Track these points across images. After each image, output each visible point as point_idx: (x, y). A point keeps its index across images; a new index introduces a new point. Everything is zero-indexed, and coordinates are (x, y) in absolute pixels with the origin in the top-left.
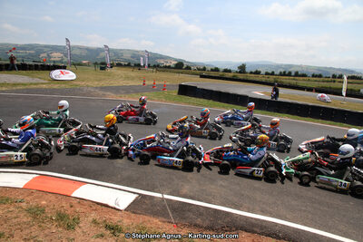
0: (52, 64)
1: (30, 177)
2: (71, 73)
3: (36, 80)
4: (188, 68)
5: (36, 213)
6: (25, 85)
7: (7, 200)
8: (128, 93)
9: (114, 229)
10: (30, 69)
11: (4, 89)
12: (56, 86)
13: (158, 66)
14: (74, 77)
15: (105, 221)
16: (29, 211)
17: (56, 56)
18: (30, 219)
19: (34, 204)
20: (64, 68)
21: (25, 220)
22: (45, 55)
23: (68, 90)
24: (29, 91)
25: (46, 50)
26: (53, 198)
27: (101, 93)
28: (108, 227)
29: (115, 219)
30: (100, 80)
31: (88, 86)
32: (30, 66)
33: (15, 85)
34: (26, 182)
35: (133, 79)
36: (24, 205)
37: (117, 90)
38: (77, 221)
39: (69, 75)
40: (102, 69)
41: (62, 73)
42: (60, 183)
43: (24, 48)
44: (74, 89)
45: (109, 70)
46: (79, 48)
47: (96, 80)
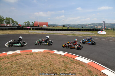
0: (98, 29)
1: (89, 61)
2: (105, 32)
3: (93, 34)
5: (90, 72)
6: (90, 35)
7: (83, 65)
10: (92, 31)
11: (85, 36)
12: (99, 36)
14: (105, 33)
16: (88, 71)
17: (99, 27)
18: (88, 73)
19: (90, 69)
20: (102, 30)
22: (96, 26)
25: (96, 25)
31: (110, 37)
32: (92, 29)
33: (88, 35)
36: (87, 68)
39: (104, 33)
43: (90, 25)
44: (105, 37)
46: (108, 24)
47: (114, 35)
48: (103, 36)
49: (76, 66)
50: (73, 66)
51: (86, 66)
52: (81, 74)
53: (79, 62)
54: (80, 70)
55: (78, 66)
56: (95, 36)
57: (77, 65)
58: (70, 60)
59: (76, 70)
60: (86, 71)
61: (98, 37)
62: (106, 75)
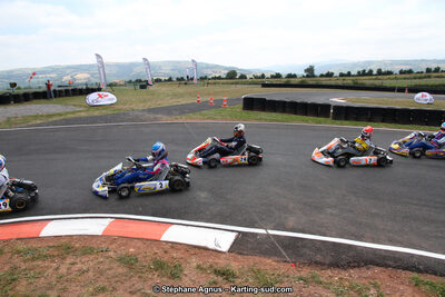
1: (107, 222)
2: (111, 96)
3: (70, 108)
4: (243, 77)
5: (129, 262)
6: (60, 115)
7: (92, 250)
8: (182, 113)
9: (226, 274)
11: (38, 122)
12: (96, 113)
13: (206, 78)
14: (115, 101)
15: (211, 266)
16: (120, 260)
18: (125, 269)
19: (123, 253)
20: (99, 90)
21: (120, 270)
22: (68, 78)
23: (111, 116)
24: (68, 122)
26: (139, 244)
27: (152, 116)
28: (217, 272)
29: (221, 263)
30: (144, 101)
31: (133, 110)
33: (49, 116)
34: (104, 228)
35: (182, 95)
36: (111, 254)
37: (169, 110)
38: (178, 268)
40: (143, 87)
41: (100, 96)
42: (143, 225)
44: (118, 114)
45: (151, 88)
47: (140, 102)
48: (109, 113)
49: (63, 270)
50: (50, 270)
51: (104, 246)
52: (103, 290)
53: (66, 246)
54: (91, 274)
55: (73, 264)
56: (83, 114)
57: (69, 261)
58: (18, 252)
59: (73, 287)
60: (115, 265)
61: (94, 120)
62: (180, 244)
